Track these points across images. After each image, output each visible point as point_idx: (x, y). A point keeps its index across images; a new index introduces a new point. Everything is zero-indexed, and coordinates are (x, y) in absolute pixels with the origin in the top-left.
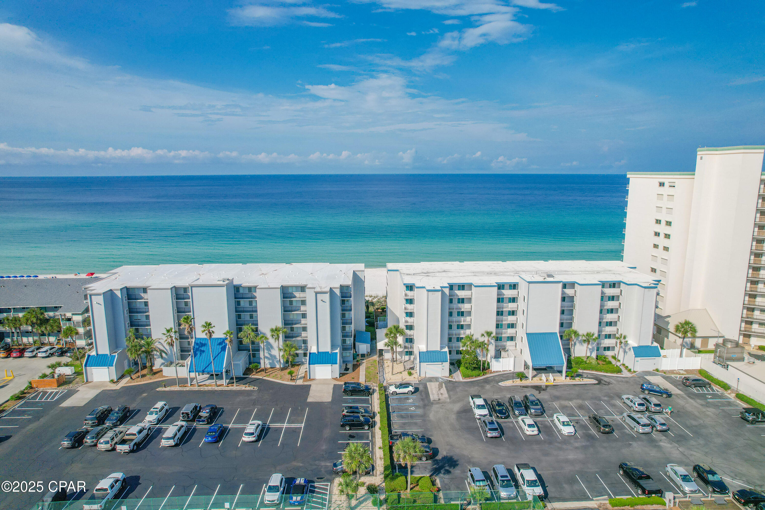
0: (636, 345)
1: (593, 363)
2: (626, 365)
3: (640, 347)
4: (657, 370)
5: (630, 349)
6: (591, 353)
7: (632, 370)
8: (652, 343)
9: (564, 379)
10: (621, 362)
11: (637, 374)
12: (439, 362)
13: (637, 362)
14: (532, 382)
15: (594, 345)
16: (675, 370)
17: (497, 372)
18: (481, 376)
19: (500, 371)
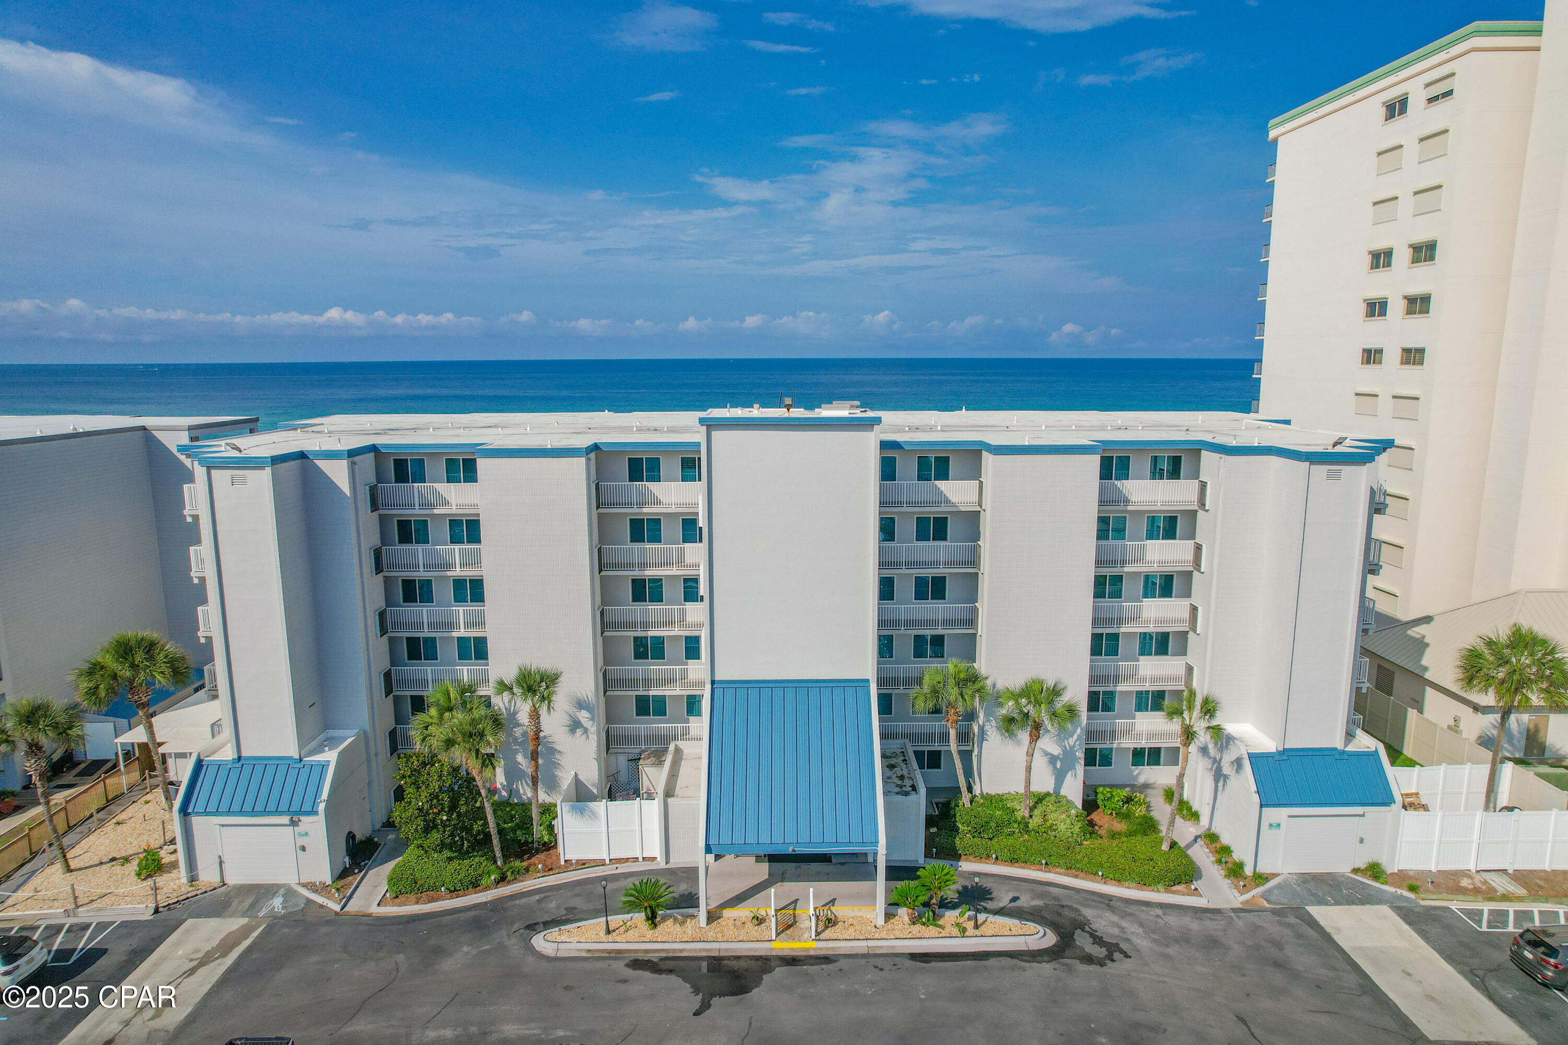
0: (1268, 744)
1: (1062, 827)
2: (1225, 840)
3: (1286, 755)
4: (1374, 871)
5: (1238, 763)
6: (1060, 778)
7: (1248, 871)
8: (1350, 735)
9: (880, 921)
10: (1204, 821)
11: (1269, 891)
12: (277, 812)
13: (1274, 831)
14: (712, 932)
15: (1072, 741)
16: (1465, 874)
17: (583, 864)
18: (487, 888)
19: (602, 863)
